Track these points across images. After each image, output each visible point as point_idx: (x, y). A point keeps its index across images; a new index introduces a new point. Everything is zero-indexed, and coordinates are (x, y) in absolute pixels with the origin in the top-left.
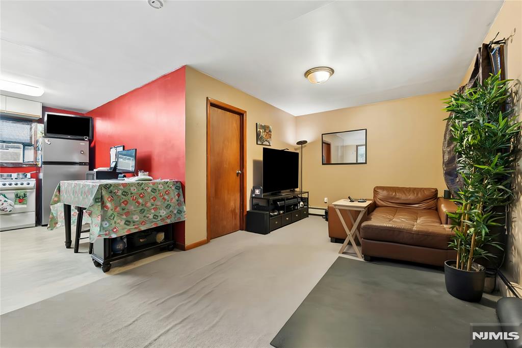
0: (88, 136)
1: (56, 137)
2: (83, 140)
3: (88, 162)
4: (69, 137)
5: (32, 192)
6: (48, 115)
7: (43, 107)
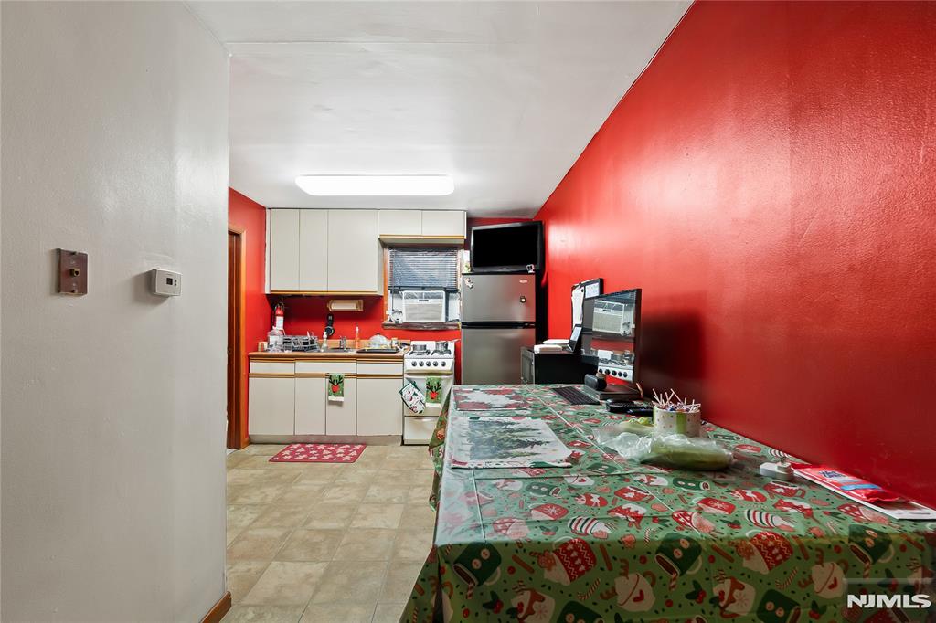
0: (535, 263)
1: (485, 271)
2: (526, 273)
3: (534, 320)
4: (505, 269)
5: (448, 380)
6: (475, 232)
7: (468, 219)
